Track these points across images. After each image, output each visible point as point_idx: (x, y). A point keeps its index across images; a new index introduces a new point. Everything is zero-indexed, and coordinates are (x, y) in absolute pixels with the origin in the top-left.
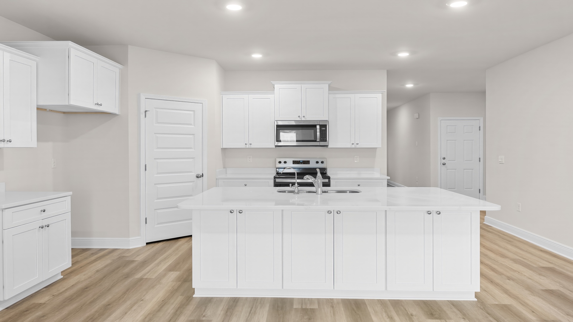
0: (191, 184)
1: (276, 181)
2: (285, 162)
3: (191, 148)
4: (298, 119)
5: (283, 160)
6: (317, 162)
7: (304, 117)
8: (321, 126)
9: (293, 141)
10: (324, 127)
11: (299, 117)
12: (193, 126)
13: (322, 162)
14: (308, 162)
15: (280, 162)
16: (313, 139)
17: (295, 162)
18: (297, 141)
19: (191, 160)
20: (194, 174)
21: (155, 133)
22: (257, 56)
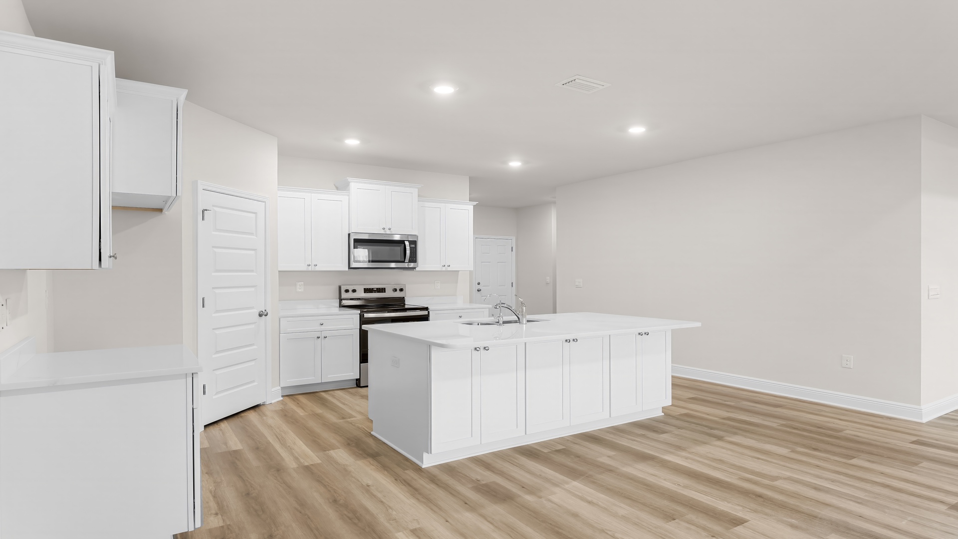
0: (253, 326)
1: (365, 317)
2: (354, 291)
3: (252, 271)
4: (382, 232)
5: (350, 288)
6: (395, 290)
7: (390, 229)
8: (411, 242)
9: (364, 262)
10: (414, 243)
11: (384, 229)
12: (255, 237)
13: (401, 290)
14: (382, 290)
15: (347, 291)
16: (399, 259)
17: (367, 291)
18: (369, 261)
19: (253, 289)
20: (256, 312)
21: (213, 247)
22: (352, 142)
